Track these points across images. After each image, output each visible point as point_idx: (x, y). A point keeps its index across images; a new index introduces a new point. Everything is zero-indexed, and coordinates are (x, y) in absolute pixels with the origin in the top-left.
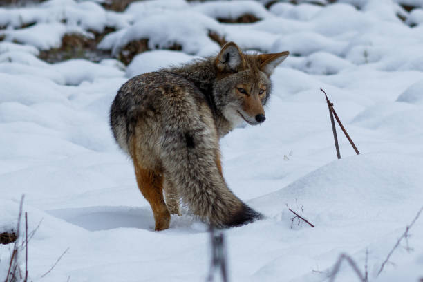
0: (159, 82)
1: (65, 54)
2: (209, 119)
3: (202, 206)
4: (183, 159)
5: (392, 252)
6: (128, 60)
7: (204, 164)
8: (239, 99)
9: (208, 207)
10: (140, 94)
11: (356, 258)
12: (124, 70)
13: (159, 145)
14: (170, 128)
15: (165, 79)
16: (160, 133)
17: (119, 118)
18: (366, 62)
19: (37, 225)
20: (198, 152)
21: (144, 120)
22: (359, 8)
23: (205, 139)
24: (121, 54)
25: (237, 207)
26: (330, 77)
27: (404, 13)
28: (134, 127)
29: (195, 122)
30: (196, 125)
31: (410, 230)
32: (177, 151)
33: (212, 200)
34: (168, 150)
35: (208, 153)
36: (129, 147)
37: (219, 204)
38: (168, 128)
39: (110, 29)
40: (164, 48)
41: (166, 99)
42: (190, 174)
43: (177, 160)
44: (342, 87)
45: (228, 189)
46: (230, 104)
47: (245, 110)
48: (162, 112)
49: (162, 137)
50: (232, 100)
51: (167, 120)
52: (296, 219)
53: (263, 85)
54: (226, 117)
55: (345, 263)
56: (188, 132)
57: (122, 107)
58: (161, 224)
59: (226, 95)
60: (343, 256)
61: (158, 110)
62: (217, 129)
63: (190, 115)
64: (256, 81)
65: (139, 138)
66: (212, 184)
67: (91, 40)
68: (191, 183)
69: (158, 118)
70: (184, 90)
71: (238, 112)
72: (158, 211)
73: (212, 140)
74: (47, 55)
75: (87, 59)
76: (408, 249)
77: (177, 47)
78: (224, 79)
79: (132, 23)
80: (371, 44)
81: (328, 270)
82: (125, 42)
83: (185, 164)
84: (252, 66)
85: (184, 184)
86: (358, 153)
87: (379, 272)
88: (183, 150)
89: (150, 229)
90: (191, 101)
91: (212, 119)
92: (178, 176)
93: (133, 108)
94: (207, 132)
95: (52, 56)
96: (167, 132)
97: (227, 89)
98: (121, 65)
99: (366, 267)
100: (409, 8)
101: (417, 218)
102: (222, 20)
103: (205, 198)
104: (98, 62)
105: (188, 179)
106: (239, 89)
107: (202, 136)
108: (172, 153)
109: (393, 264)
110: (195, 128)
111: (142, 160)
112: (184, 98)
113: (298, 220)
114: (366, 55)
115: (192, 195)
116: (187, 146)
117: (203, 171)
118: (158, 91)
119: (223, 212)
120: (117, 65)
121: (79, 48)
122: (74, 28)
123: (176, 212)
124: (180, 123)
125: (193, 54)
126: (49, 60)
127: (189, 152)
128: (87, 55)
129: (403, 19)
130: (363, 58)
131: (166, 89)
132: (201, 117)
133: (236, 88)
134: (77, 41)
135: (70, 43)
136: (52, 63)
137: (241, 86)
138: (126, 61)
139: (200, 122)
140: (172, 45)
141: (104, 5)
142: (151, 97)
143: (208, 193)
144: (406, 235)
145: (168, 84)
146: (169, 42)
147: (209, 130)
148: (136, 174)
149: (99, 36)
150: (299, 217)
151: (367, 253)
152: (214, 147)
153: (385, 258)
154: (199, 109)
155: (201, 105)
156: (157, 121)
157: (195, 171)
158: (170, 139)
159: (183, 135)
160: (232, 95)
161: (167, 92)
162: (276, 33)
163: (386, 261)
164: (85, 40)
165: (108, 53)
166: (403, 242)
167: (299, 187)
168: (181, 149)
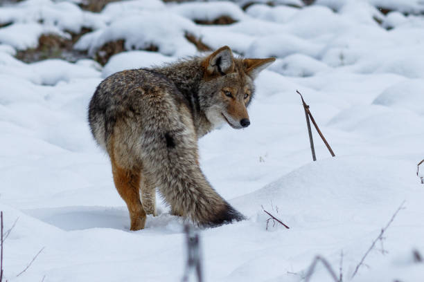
0: (139, 82)
1: (42, 54)
2: (188, 119)
3: (186, 204)
4: (164, 158)
5: (366, 254)
6: (105, 61)
7: (186, 163)
8: (224, 102)
9: (192, 204)
10: (120, 94)
11: (330, 260)
12: (100, 71)
13: (139, 145)
14: (150, 129)
15: (145, 80)
16: (139, 133)
17: (97, 114)
18: (342, 64)
19: (13, 224)
20: (178, 152)
21: (124, 119)
22: (335, 10)
23: (185, 139)
24: (97, 54)
25: (220, 205)
26: (306, 79)
27: (380, 16)
28: (113, 126)
29: (175, 123)
30: (175, 126)
31: (385, 233)
32: (157, 152)
33: (195, 197)
34: (147, 150)
35: (189, 153)
36: (107, 146)
37: (203, 201)
38: (148, 128)
39: (86, 30)
40: (141, 49)
41: (146, 100)
42: (171, 174)
43: (158, 160)
44: (318, 89)
45: (210, 186)
46: (215, 105)
47: (229, 113)
48: (142, 113)
49: (142, 138)
50: (217, 102)
51: (147, 121)
52: (272, 220)
53: (249, 90)
54: (209, 118)
55: (320, 264)
56: (168, 132)
57: (100, 105)
58: (137, 224)
59: (212, 96)
60: (318, 258)
61: (137, 112)
62: (196, 130)
63: (170, 115)
64: (242, 85)
65: (118, 138)
66: (194, 182)
67: (67, 40)
68: (173, 182)
69: (138, 119)
70: (164, 91)
71: (222, 114)
72: (134, 210)
73: (191, 140)
74: (23, 55)
75: (64, 59)
76: (383, 252)
77: (153, 48)
78: (211, 81)
79: (108, 24)
80: (347, 47)
81: (302, 272)
82: (102, 42)
83: (166, 164)
84: (239, 69)
85: (166, 184)
86: (333, 155)
87: (354, 274)
88: (163, 150)
89: (125, 228)
90: (170, 101)
91: (191, 120)
92: (160, 176)
93: (112, 107)
94: (186, 132)
95: (28, 56)
96: (146, 133)
97: (213, 91)
98: (98, 65)
99: (341, 269)
100: (385, 11)
101: (392, 220)
102: (199, 22)
103: (188, 196)
104: (74, 62)
105: (170, 178)
106: (225, 92)
107: (181, 136)
108: (153, 154)
109: (368, 266)
110: (174, 128)
111: (120, 159)
112: (163, 99)
113: (273, 221)
114: (342, 57)
115: (175, 194)
116: (168, 146)
117: (184, 169)
118: (137, 92)
119: (206, 210)
120: (93, 66)
121: (56, 49)
122: (50, 28)
123: (152, 212)
124: (160, 124)
125: (169, 55)
126: (26, 60)
127: (169, 152)
128: (64, 55)
129: (379, 22)
130: (339, 61)
131: (146, 89)
132: (181, 117)
133: (222, 90)
134: (54, 41)
135: (47, 43)
136: (28, 62)
137: (228, 89)
138: (102, 61)
139: (180, 123)
140: (148, 46)
141: (81, 6)
142: (130, 97)
143: (191, 191)
144: (380, 238)
145: (149, 84)
146: (146, 43)
147: (189, 130)
148: (113, 173)
149: (75, 36)
150: (274, 218)
151: (342, 255)
152: (193, 146)
153: (360, 261)
154: (179, 110)
155: (180, 106)
156: (136, 121)
157: (177, 170)
158: (150, 140)
159: (163, 136)
160: (218, 98)
161: (147, 93)
162: (252, 35)
163: (361, 264)
164: (62, 40)
165: (84, 53)
166: (378, 244)
167: (274, 189)
168: (161, 149)
